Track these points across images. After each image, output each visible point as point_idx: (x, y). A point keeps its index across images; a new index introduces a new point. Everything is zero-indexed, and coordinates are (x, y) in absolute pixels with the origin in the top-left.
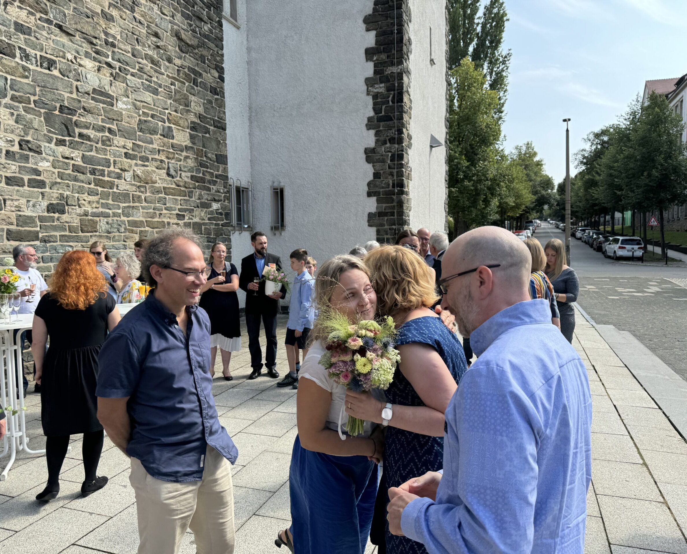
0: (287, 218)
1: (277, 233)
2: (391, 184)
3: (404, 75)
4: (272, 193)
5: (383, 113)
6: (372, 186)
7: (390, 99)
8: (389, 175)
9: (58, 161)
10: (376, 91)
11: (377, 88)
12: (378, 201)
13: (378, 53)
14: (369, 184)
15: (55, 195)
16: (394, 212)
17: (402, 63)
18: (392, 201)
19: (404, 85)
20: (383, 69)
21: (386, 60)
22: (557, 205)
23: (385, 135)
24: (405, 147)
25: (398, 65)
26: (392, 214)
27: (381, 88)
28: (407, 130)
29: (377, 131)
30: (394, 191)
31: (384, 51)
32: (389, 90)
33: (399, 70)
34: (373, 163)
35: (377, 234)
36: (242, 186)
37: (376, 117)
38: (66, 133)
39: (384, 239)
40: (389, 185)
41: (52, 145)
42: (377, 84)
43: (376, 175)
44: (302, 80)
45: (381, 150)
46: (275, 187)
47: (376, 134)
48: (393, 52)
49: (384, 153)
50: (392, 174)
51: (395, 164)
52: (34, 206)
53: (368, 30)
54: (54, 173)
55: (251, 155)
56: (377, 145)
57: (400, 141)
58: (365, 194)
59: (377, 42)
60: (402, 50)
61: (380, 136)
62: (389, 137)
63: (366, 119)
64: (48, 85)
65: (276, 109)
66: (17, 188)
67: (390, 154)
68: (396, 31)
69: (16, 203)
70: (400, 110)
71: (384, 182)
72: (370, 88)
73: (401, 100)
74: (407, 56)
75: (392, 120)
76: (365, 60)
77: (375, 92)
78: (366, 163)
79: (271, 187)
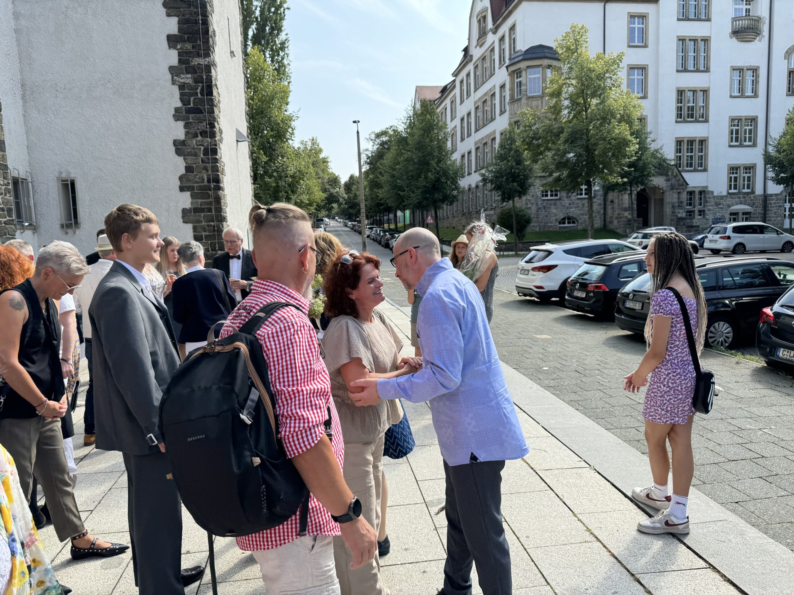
0: (81, 214)
1: (70, 231)
2: (206, 179)
3: (212, 67)
4: (60, 185)
5: (192, 105)
6: (184, 180)
7: (199, 91)
8: (203, 169)
10: (182, 81)
11: (183, 78)
12: (192, 196)
13: (182, 41)
14: (181, 178)
16: (211, 208)
17: (210, 56)
18: (209, 197)
19: (213, 79)
20: (189, 60)
21: (192, 50)
22: (346, 204)
23: (195, 128)
24: (218, 141)
25: (205, 57)
26: (210, 210)
27: (187, 78)
28: (218, 124)
29: (186, 123)
30: (210, 186)
31: (189, 40)
32: (196, 81)
33: (206, 63)
34: (184, 156)
35: (194, 231)
36: (21, 177)
37: (184, 109)
39: (202, 236)
40: (203, 180)
42: (183, 74)
43: (189, 169)
44: (91, 59)
45: (192, 143)
46: (63, 179)
47: (186, 126)
48: (199, 43)
49: (196, 146)
50: (206, 169)
51: (208, 159)
53: (168, 15)
55: (28, 140)
56: (187, 137)
57: (213, 135)
58: (178, 189)
59: (180, 30)
60: (208, 42)
61: (191, 129)
62: (200, 131)
63: (173, 110)
65: (59, 89)
67: (202, 148)
68: (200, 22)
70: (210, 103)
71: (198, 177)
72: (175, 78)
73: (211, 93)
74: (213, 48)
75: (202, 113)
76: (168, 47)
77: (182, 83)
78: (176, 155)
79: (58, 178)
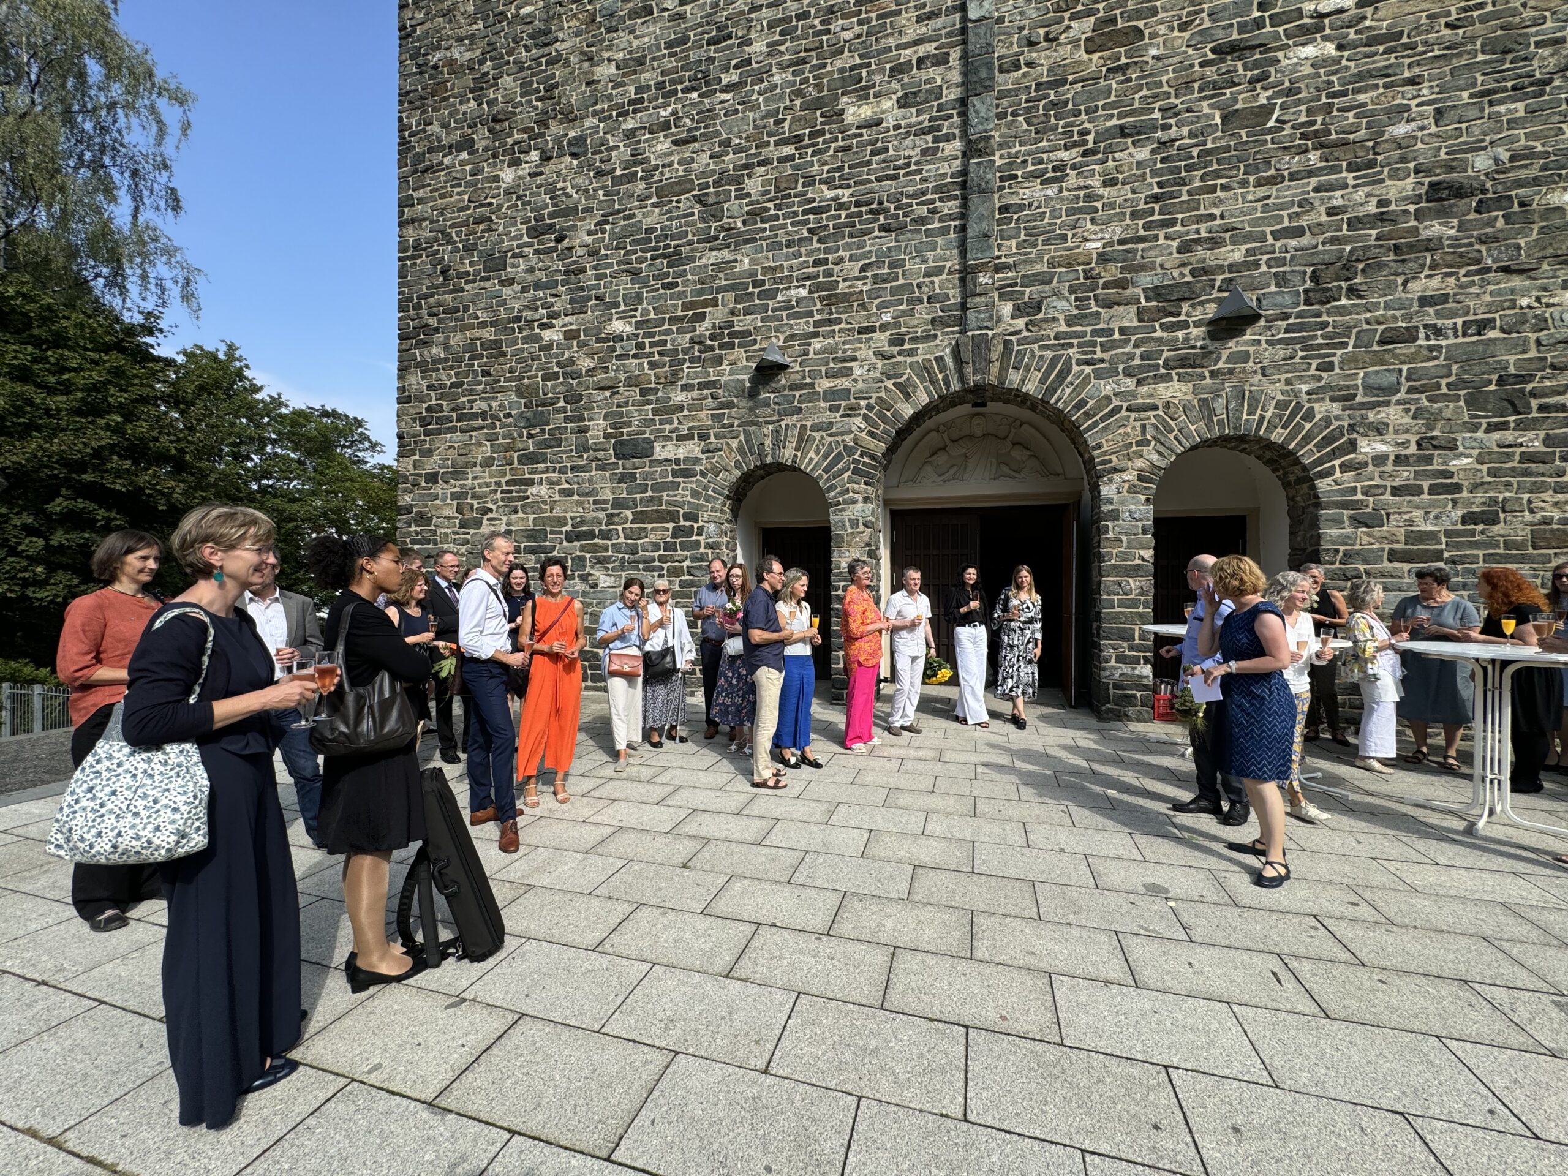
9: (1489, 453)
15: (1478, 501)
38: (1511, 410)
41: (1480, 434)
52: (1436, 518)
54: (1480, 470)
64: (1475, 356)
66: (1408, 498)
69: (1406, 517)
